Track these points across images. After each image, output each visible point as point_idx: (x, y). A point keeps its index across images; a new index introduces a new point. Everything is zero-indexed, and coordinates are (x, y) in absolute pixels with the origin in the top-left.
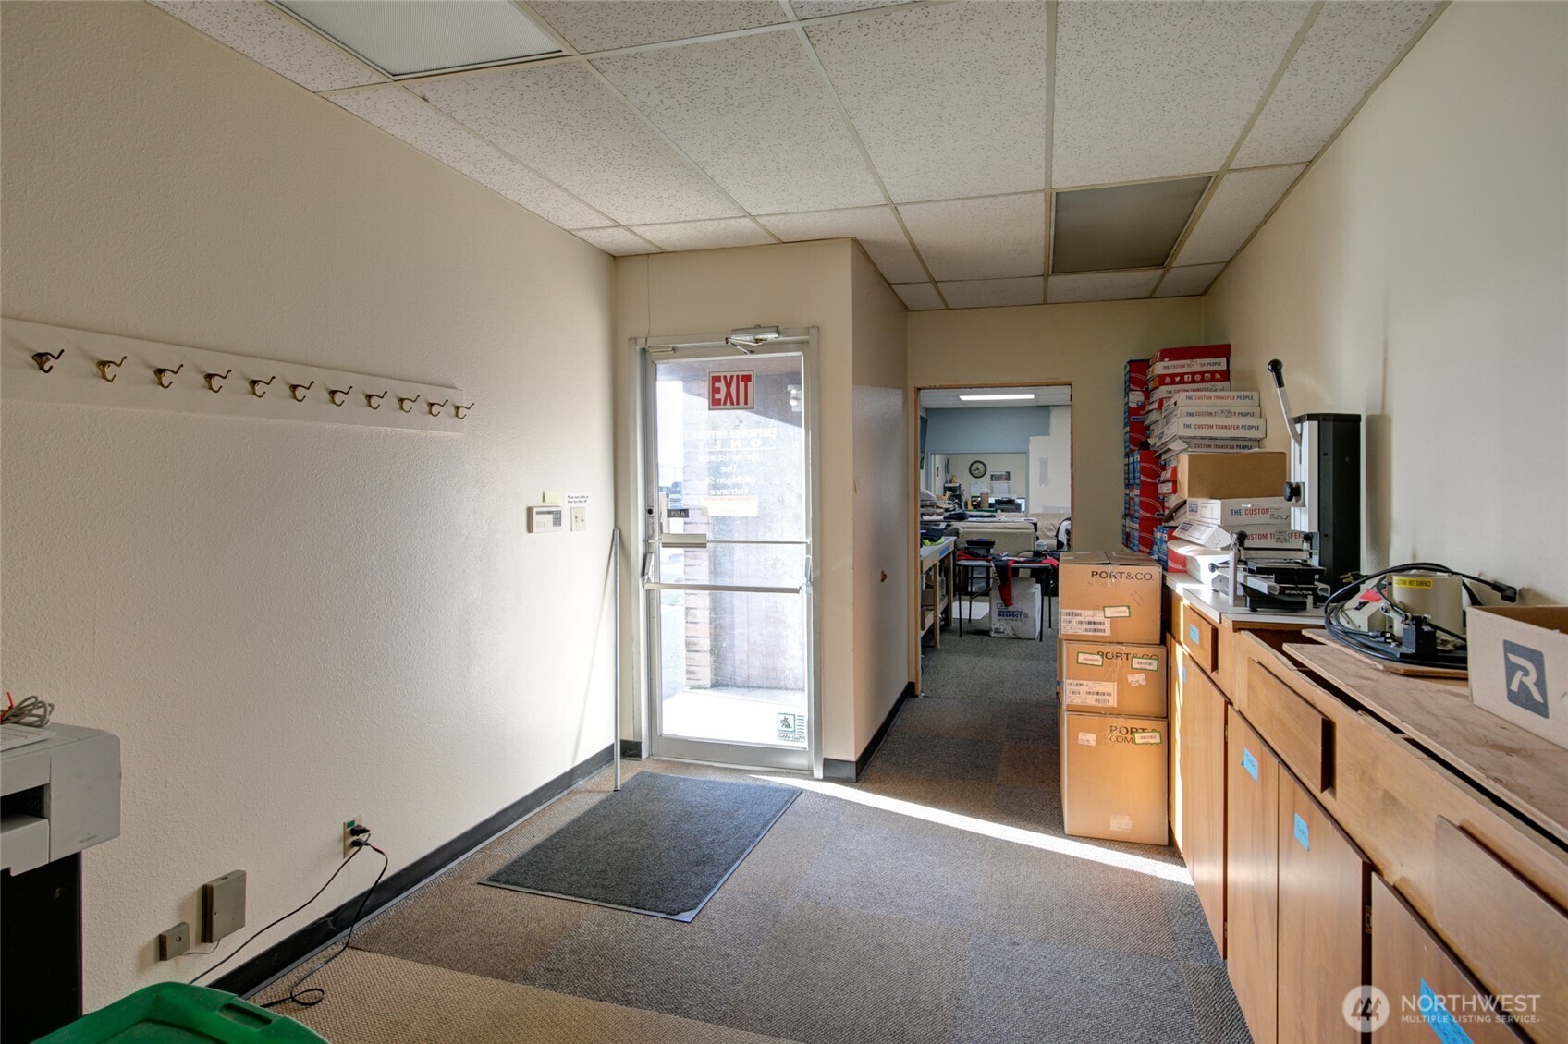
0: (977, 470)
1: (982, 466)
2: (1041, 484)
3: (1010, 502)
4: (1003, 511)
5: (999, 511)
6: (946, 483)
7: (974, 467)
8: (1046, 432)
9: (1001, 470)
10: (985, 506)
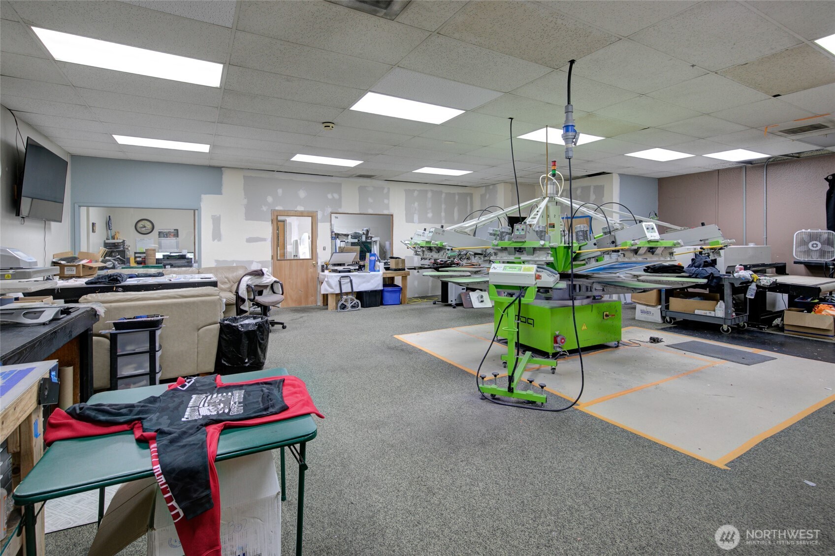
0: (144, 227)
1: (149, 223)
2: (214, 240)
3: (183, 257)
4: (172, 266)
5: (168, 267)
6: (107, 239)
7: (140, 225)
8: (219, 192)
9: (169, 227)
10: (151, 261)
